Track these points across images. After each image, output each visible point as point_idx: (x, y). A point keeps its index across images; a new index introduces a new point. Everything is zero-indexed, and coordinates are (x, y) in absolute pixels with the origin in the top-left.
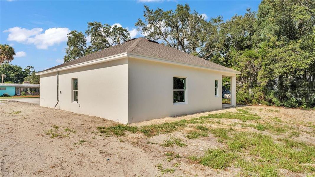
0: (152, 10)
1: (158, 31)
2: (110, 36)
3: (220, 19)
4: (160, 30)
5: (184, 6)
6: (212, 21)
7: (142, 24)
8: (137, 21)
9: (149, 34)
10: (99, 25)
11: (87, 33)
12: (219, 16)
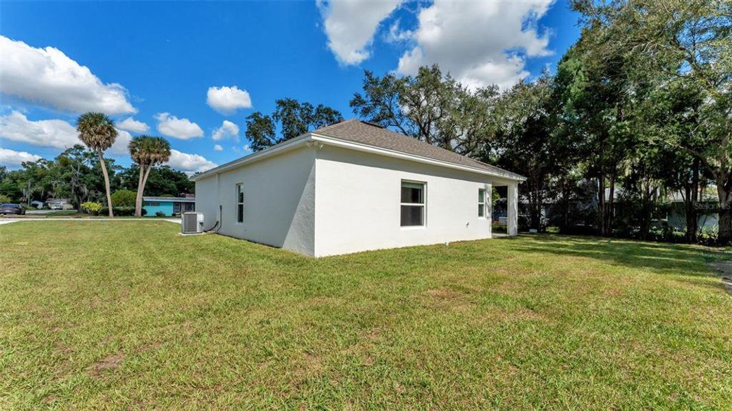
0: (378, 78)
1: (387, 111)
2: (312, 122)
3: (494, 90)
4: (390, 111)
5: (430, 68)
6: (480, 94)
7: (363, 102)
8: (353, 98)
9: (372, 117)
10: (295, 105)
11: (275, 118)
12: (491, 85)
